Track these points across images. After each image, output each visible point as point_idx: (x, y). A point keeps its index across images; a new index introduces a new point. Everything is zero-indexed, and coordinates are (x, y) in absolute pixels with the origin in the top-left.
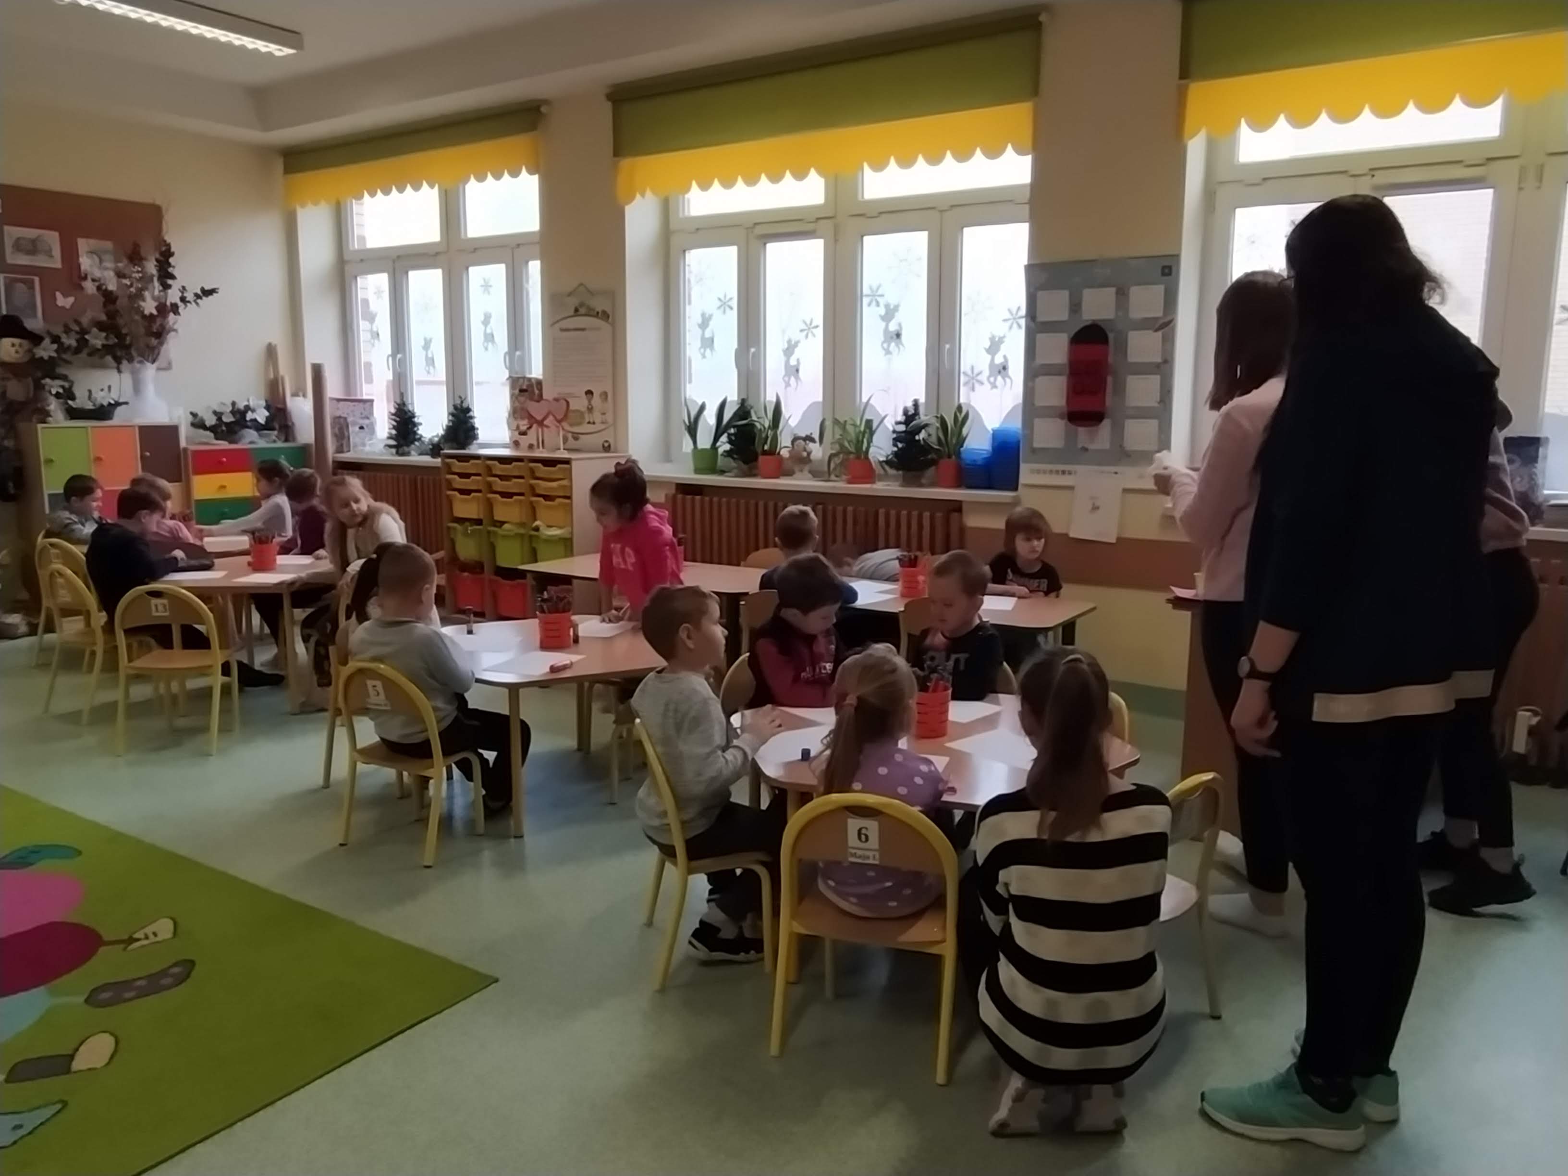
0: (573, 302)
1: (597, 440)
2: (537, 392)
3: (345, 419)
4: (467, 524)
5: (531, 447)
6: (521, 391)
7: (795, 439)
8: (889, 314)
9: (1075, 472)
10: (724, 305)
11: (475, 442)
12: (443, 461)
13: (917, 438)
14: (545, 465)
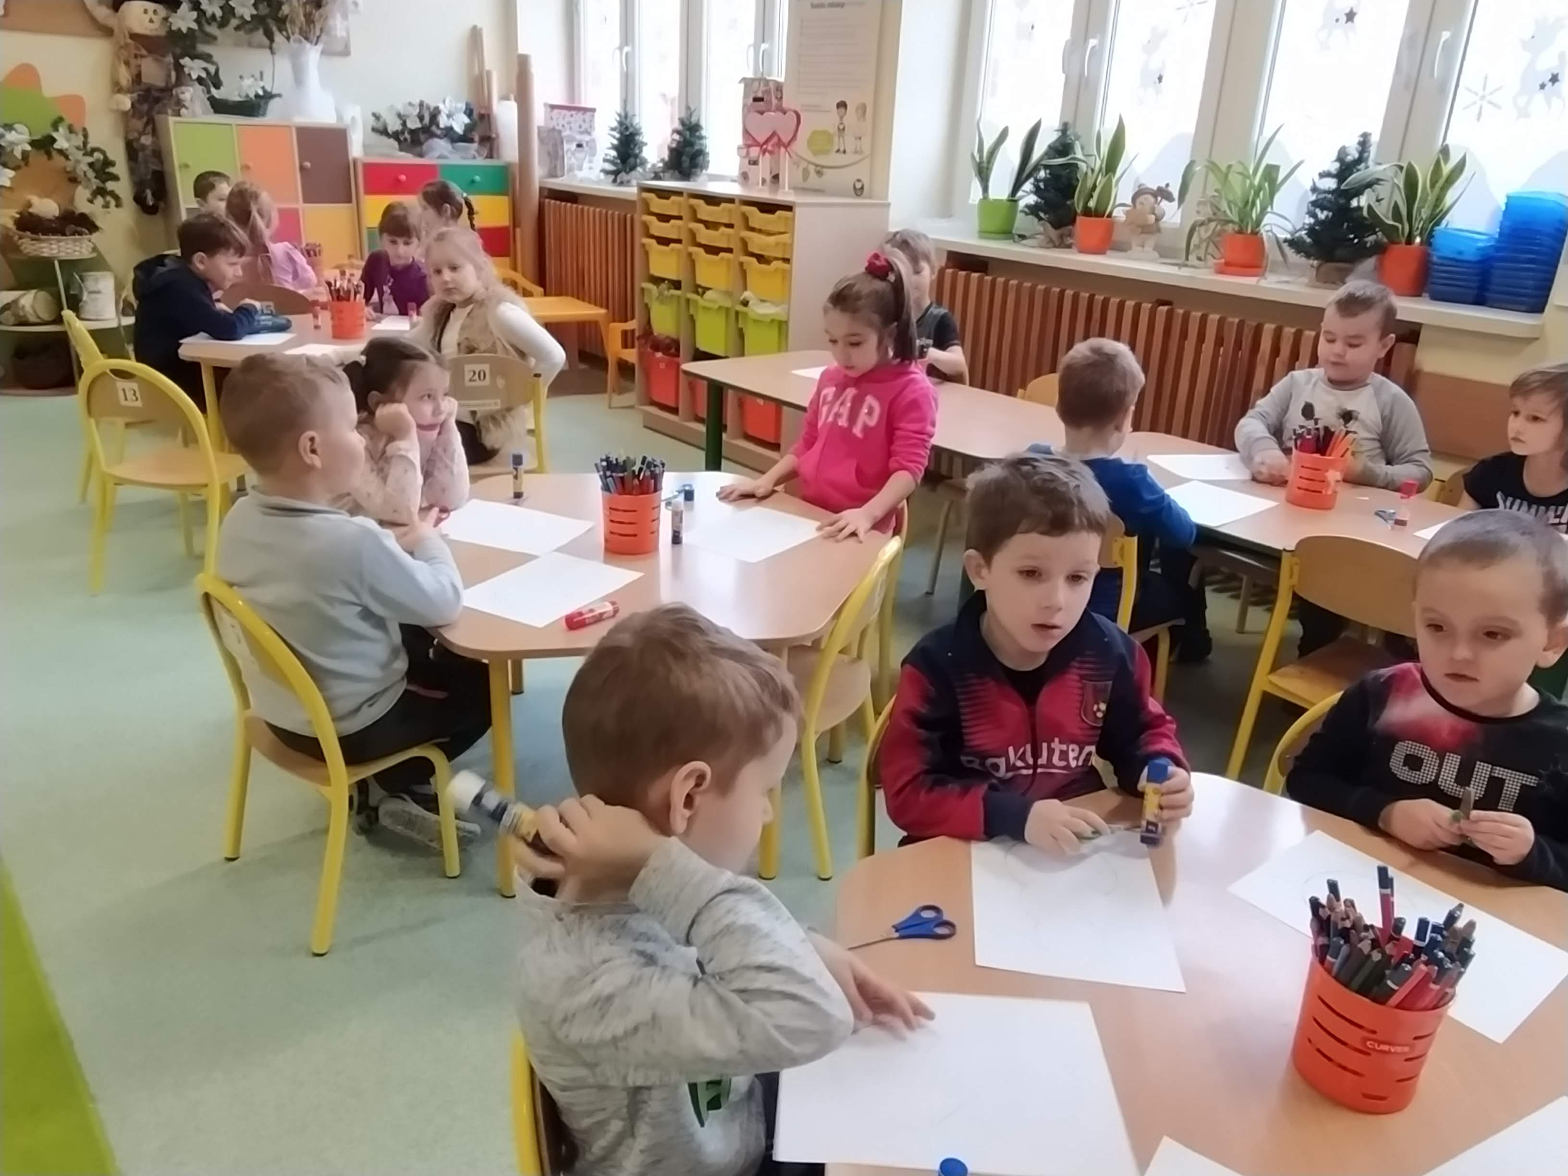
1: (848, 177)
2: (775, 101)
3: (560, 132)
4: (665, 286)
5: (763, 182)
6: (756, 99)
7: (1140, 193)
12: (638, 195)
14: (762, 211)
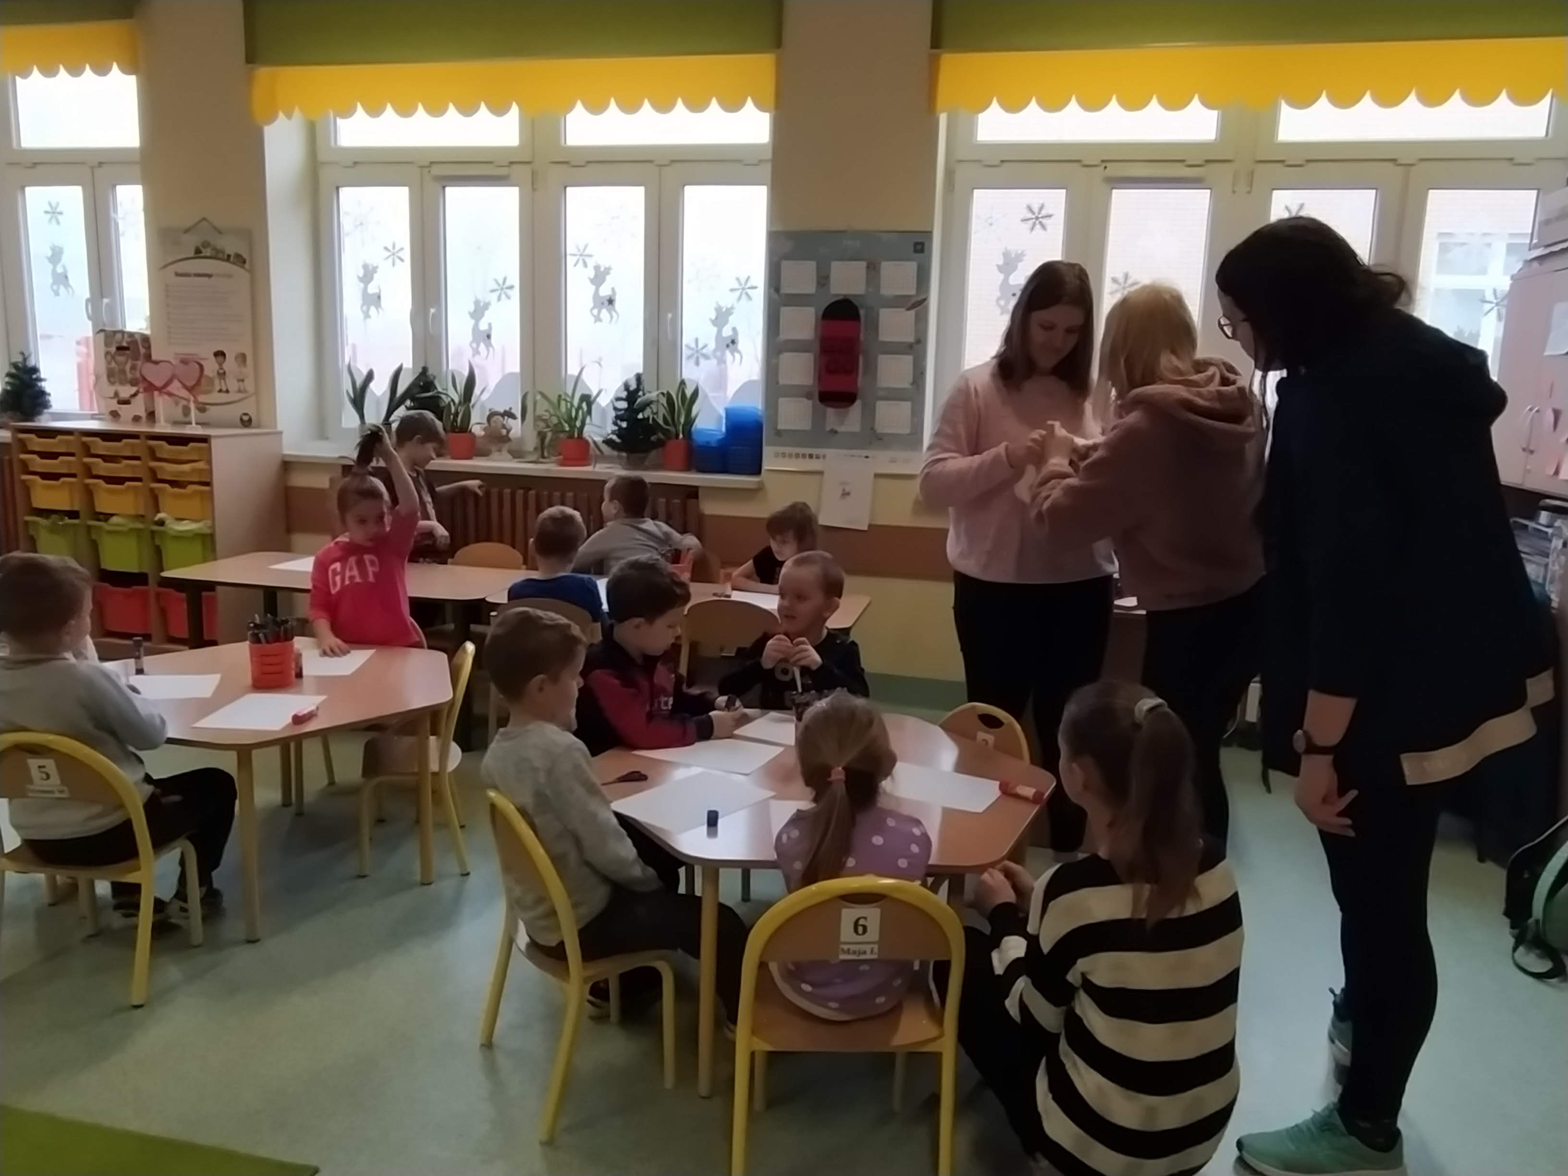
0: (191, 242)
1: (235, 412)
2: (142, 351)
4: (54, 517)
5: (137, 419)
6: (120, 349)
7: (492, 415)
8: (599, 277)
9: (824, 457)
10: (393, 253)
11: (46, 411)
12: (13, 436)
13: (640, 416)
14: (170, 443)
